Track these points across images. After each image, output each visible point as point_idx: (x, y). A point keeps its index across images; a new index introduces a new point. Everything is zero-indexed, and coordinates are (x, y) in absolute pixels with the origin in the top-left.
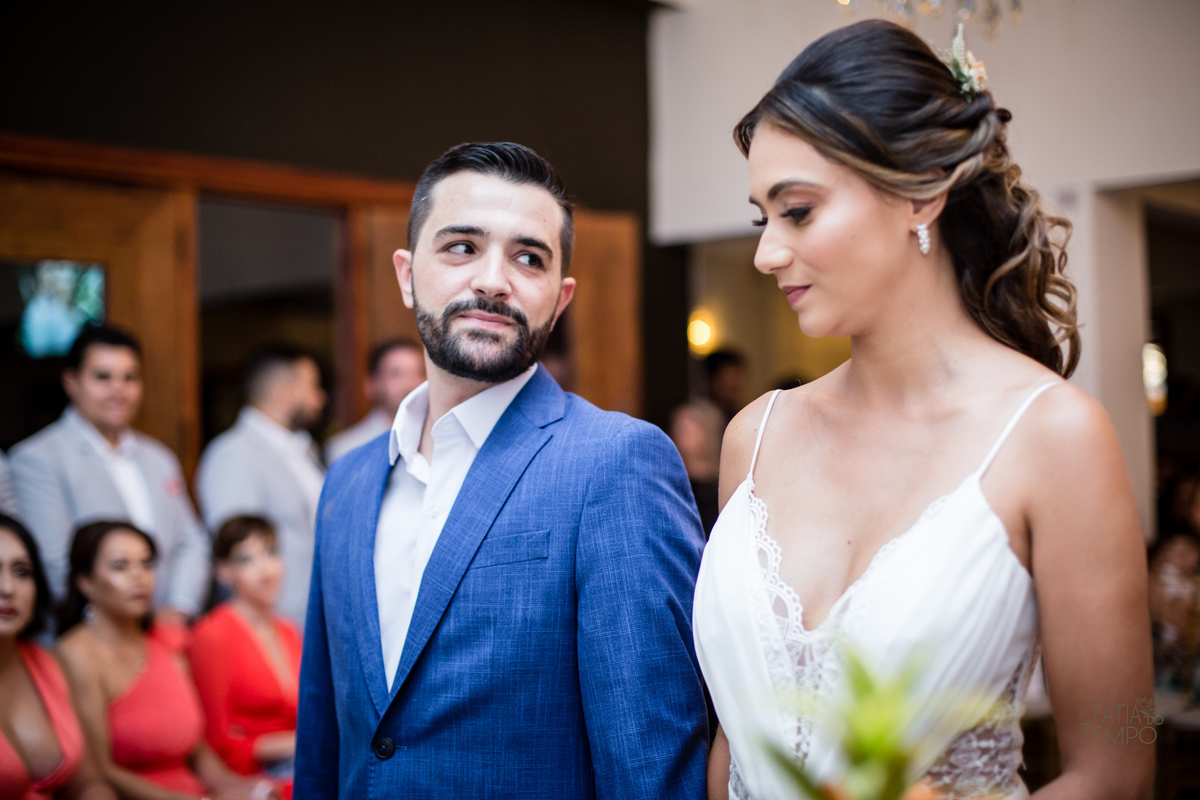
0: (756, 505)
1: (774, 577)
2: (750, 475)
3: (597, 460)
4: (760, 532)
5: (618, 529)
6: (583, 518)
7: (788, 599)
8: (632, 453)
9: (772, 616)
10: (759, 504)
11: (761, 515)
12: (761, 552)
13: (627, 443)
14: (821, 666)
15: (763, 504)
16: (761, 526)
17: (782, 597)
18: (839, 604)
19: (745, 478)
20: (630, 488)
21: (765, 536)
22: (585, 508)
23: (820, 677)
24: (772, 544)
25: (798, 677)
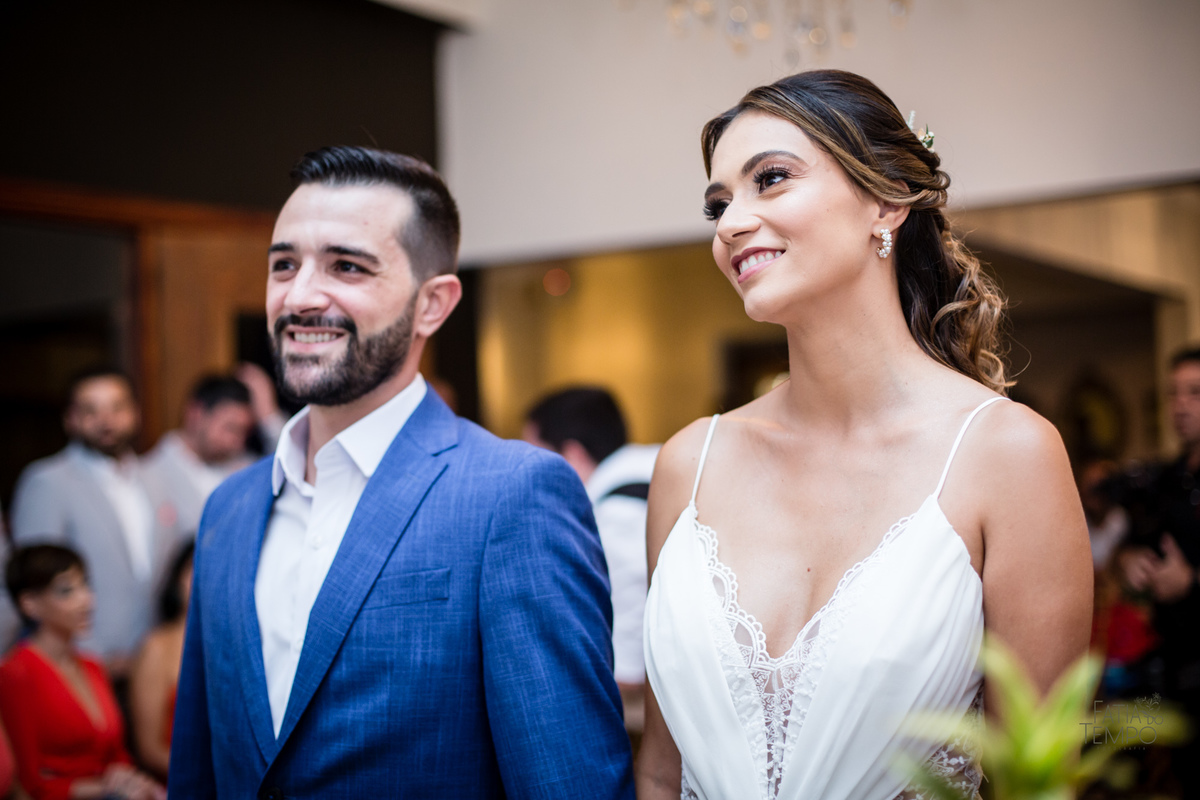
0: (704, 532)
1: (732, 604)
2: (692, 502)
3: (499, 494)
4: (713, 559)
5: (524, 568)
6: (486, 557)
7: (749, 627)
8: (536, 486)
9: (736, 645)
10: (705, 532)
11: (711, 542)
12: (717, 581)
13: (530, 476)
14: (792, 693)
15: (711, 532)
16: (713, 553)
17: (742, 623)
18: (806, 630)
19: (687, 505)
20: (536, 524)
21: (717, 563)
22: (488, 544)
23: (791, 702)
24: (726, 571)
25: (767, 704)
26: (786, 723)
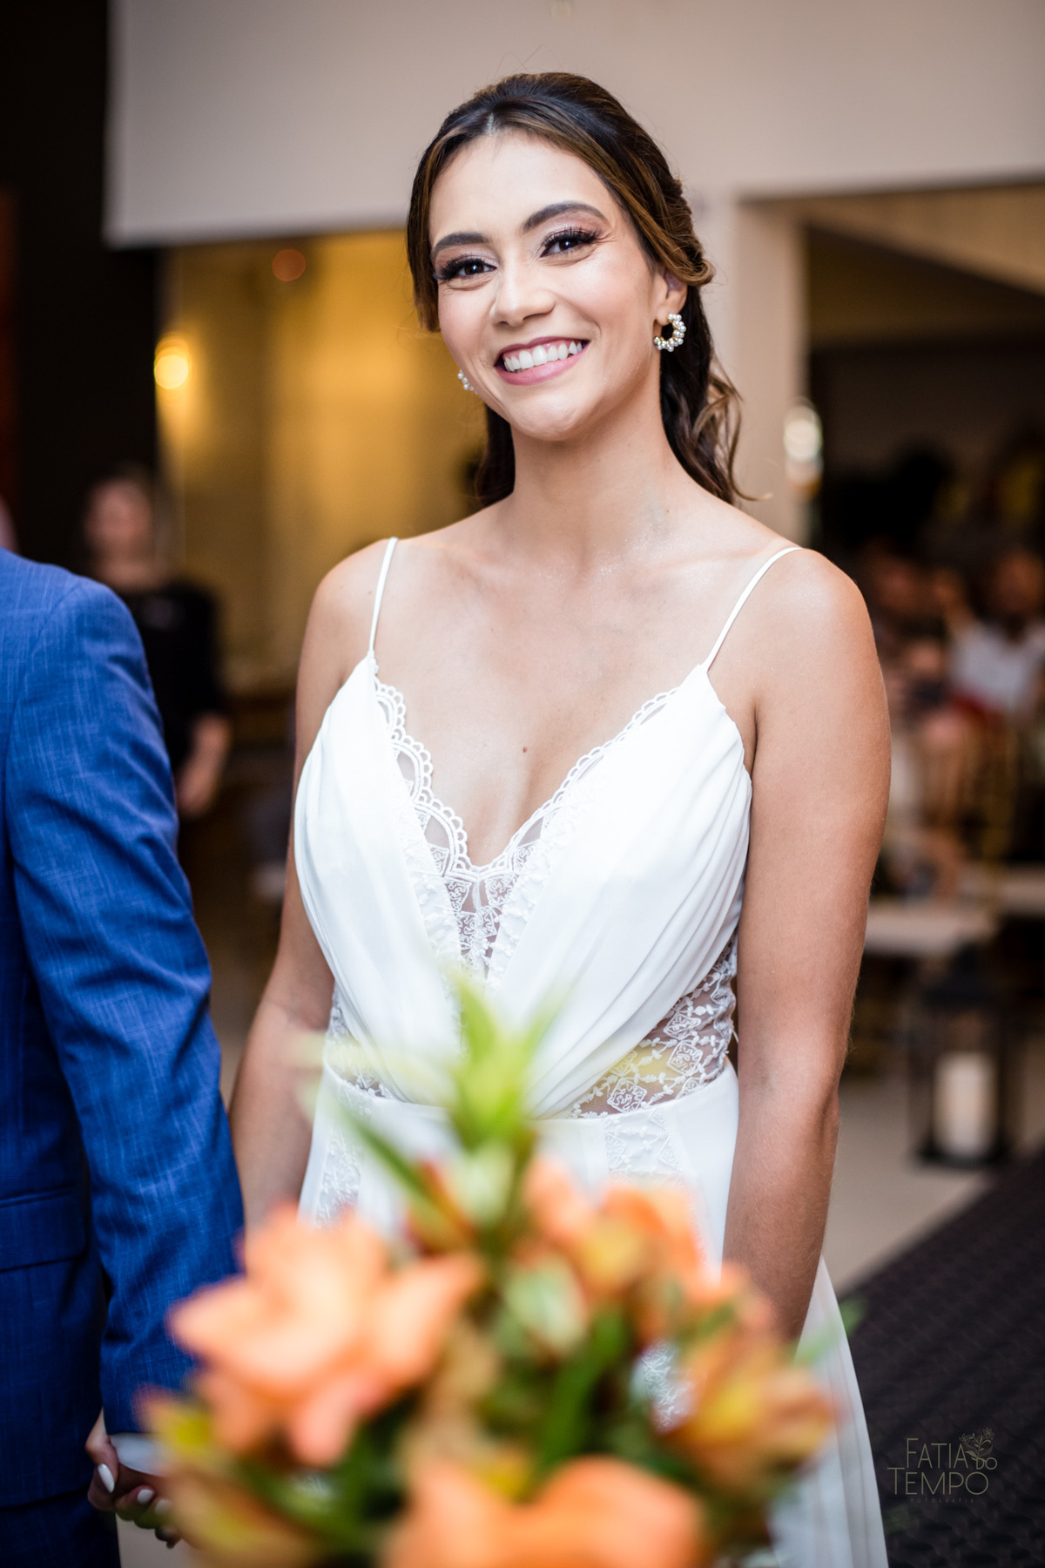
0: (386, 694)
1: (424, 791)
2: (371, 653)
3: (33, 642)
4: (397, 731)
6: (16, 722)
7: (446, 822)
8: (81, 631)
9: (426, 846)
10: (389, 694)
11: (396, 707)
12: (403, 758)
13: (74, 618)
14: (499, 912)
15: (396, 694)
16: (399, 723)
17: (437, 817)
18: (522, 831)
19: (364, 655)
20: (81, 681)
21: (404, 736)
22: (18, 706)
23: (497, 925)
24: (417, 748)
25: (464, 926)
26: (489, 952)
